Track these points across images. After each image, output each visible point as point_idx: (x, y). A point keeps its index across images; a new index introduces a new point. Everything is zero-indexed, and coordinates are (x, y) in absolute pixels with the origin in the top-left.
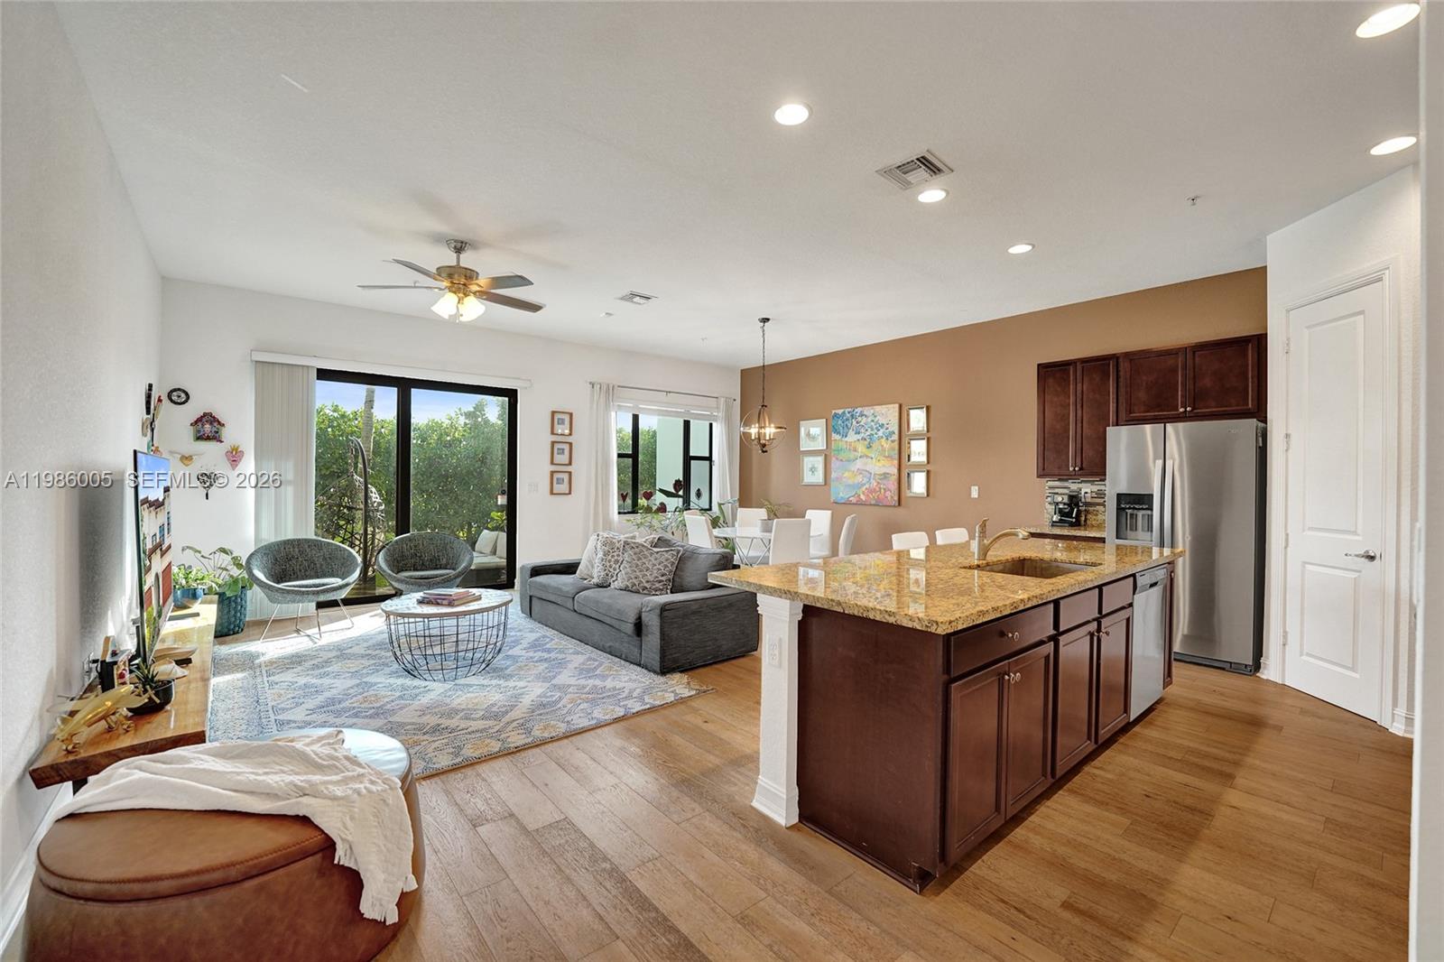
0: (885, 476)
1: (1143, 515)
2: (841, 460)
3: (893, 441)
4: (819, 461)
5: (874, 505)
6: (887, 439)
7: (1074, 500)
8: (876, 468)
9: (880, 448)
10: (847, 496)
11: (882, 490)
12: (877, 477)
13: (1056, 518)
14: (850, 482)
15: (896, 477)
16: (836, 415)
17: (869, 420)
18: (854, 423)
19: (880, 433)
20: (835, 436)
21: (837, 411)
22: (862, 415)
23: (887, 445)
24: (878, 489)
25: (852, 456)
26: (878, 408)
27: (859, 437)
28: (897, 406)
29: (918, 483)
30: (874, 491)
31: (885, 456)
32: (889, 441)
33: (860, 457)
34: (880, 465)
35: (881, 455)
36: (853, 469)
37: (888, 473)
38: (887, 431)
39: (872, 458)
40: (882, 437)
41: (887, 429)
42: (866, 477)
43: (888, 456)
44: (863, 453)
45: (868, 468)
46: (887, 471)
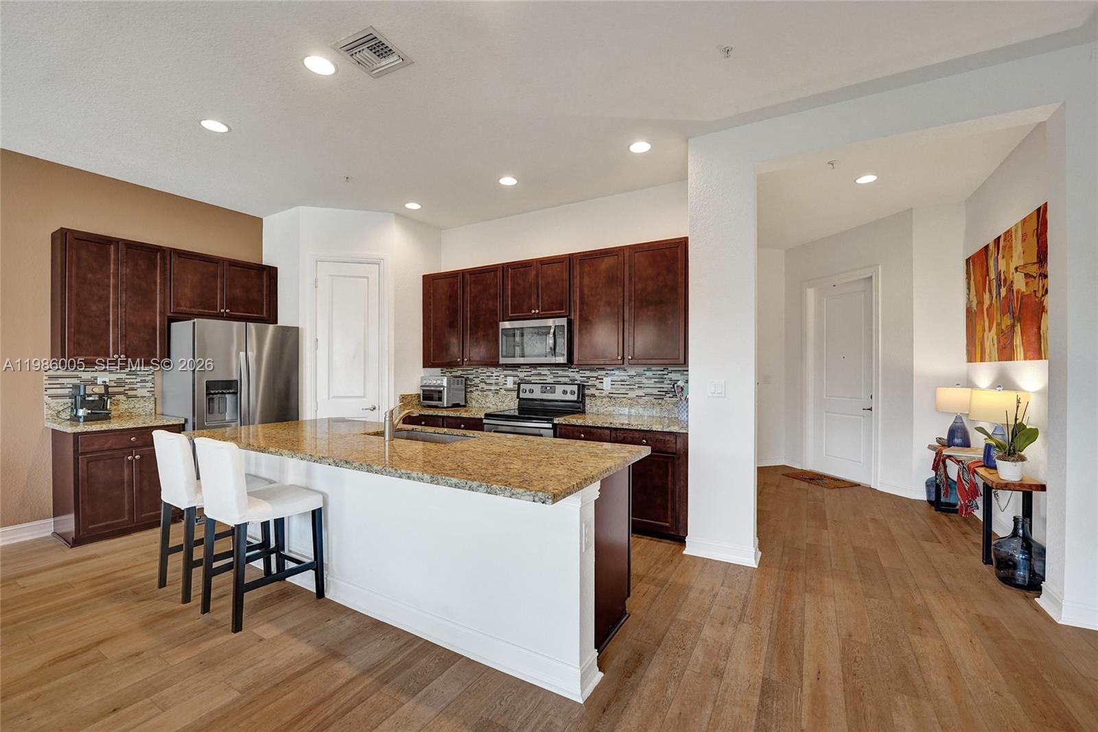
13: (83, 412)
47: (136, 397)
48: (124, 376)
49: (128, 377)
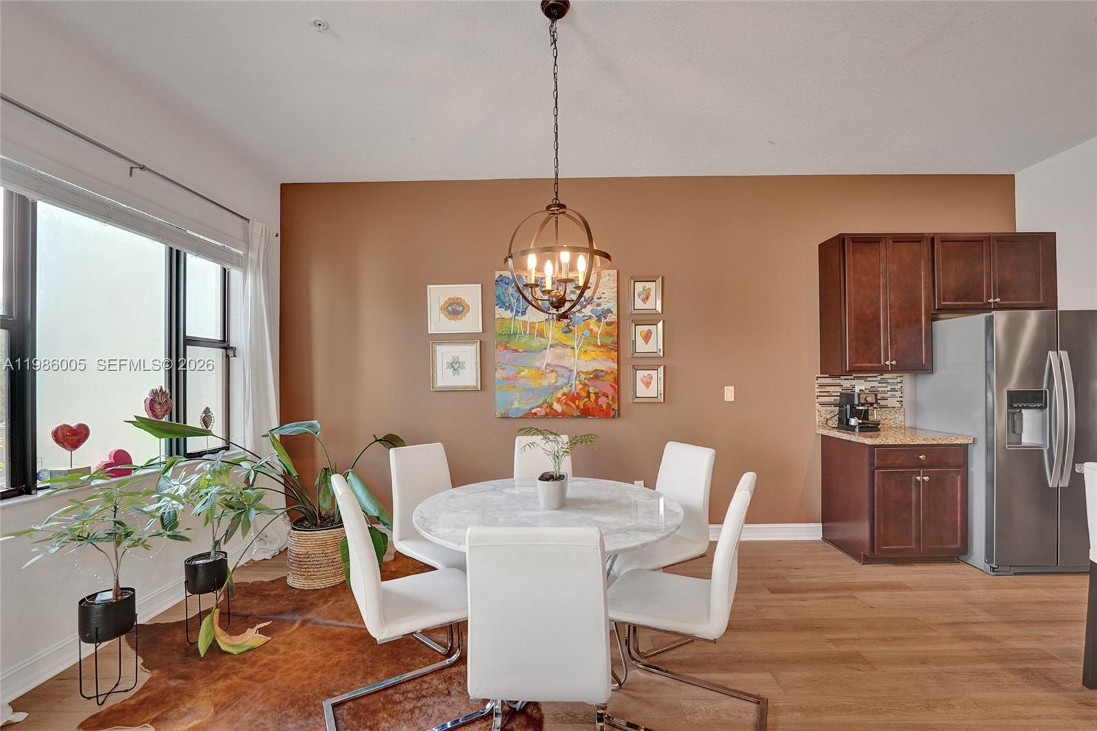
0: (597, 375)
2: (515, 351)
3: (609, 324)
4: (469, 354)
6: (599, 320)
8: (581, 363)
9: (587, 333)
10: (528, 407)
11: (593, 397)
12: (584, 376)
14: (533, 384)
15: (613, 372)
16: (502, 279)
19: (587, 311)
20: (500, 312)
23: (598, 329)
24: (584, 394)
25: (536, 342)
28: (614, 274)
30: (579, 397)
31: (596, 345)
32: (602, 324)
33: (551, 346)
34: (588, 358)
35: (589, 344)
36: (537, 364)
37: (602, 371)
38: (599, 308)
39: (573, 348)
40: (590, 317)
41: (599, 305)
42: (562, 376)
43: (602, 346)
44: (557, 340)
45: (566, 362)
46: (600, 367)
47: (886, 407)
48: (876, 384)
49: (880, 385)
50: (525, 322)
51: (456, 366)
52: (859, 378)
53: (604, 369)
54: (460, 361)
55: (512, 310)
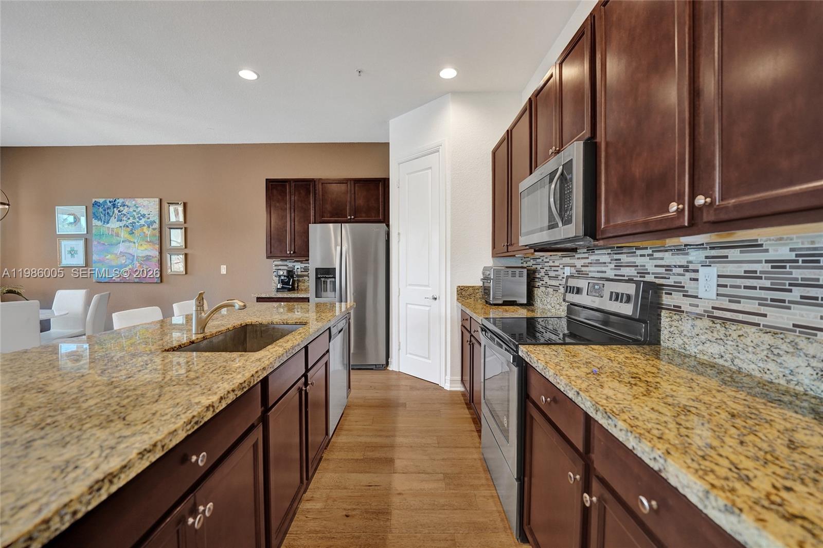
0: (148, 258)
1: (330, 281)
2: (104, 244)
3: (154, 229)
4: (80, 245)
5: (137, 282)
6: (149, 227)
7: (290, 273)
8: (139, 251)
9: (142, 234)
12: (141, 259)
13: (279, 286)
14: (113, 263)
15: (158, 257)
16: (96, 203)
17: (131, 210)
18: (116, 211)
19: (142, 222)
20: (95, 222)
21: (97, 200)
22: (124, 206)
23: (148, 232)
25: (115, 239)
26: (139, 201)
27: (121, 224)
28: (157, 200)
29: (176, 264)
31: (146, 242)
32: (150, 229)
33: (123, 242)
34: (143, 248)
35: (143, 240)
36: (116, 252)
37: (150, 256)
38: (148, 220)
39: (135, 243)
40: (144, 225)
41: (148, 218)
42: (129, 259)
43: (150, 242)
44: (125, 238)
45: (130, 251)
46: (149, 254)
50: (108, 228)
51: (73, 253)
52: (297, 261)
53: (151, 255)
54: (75, 249)
55: (102, 220)
